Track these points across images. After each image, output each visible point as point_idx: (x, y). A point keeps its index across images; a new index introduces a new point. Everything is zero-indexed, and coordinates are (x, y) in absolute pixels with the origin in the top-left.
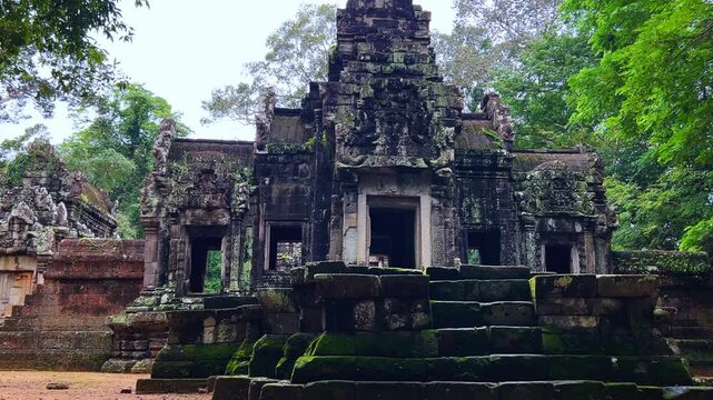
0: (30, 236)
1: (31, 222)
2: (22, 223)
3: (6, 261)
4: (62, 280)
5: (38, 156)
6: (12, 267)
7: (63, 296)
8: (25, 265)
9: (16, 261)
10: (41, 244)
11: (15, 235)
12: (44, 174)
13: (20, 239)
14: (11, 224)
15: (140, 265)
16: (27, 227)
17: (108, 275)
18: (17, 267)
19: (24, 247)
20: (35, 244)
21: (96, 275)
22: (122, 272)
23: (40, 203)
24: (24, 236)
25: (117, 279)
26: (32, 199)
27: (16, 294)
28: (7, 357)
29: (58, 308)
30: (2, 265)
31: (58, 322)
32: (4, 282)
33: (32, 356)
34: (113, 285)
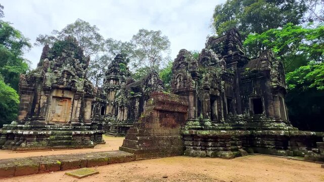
0: (73, 82)
1: (74, 74)
2: (69, 74)
3: (57, 92)
5: (71, 44)
6: (60, 95)
7: (161, 118)
8: (67, 95)
9: (63, 93)
10: (79, 86)
11: (65, 80)
12: (73, 53)
13: (67, 82)
14: (63, 73)
15: (188, 107)
16: (71, 77)
17: (176, 110)
18: (63, 96)
19: (69, 86)
20: (76, 86)
21: (172, 110)
22: (180, 109)
23: (77, 66)
24: (70, 81)
25: (179, 112)
26: (73, 63)
27: (60, 109)
28: (148, 151)
29: (159, 124)
30: (54, 94)
31: (160, 131)
32: (53, 102)
33: (158, 150)
34: (177, 115)
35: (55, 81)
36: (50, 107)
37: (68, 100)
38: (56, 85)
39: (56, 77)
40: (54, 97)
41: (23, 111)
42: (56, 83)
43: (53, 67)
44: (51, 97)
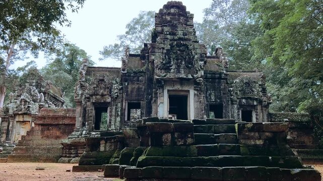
0: (29, 107)
1: (29, 101)
2: (26, 101)
3: (19, 117)
4: (42, 125)
5: (32, 74)
6: (21, 120)
7: (42, 131)
8: (27, 118)
9: (23, 117)
10: (33, 110)
11: (23, 107)
12: (34, 81)
13: (24, 108)
14: (21, 102)
15: (74, 118)
16: (27, 103)
17: (61, 123)
18: (23, 120)
19: (26, 111)
20: (31, 110)
21: (56, 123)
22: (67, 122)
23: (33, 93)
24: (26, 107)
25: (64, 124)
26: (29, 91)
27: (23, 131)
28: (19, 157)
29: (40, 137)
30: (17, 119)
31: (40, 142)
32: (18, 126)
33: (30, 156)
34: (63, 127)
35: (15, 109)
36: (14, 130)
37: (28, 123)
38: (16, 112)
39: (15, 106)
40: (17, 122)
41: (4, 135)
42: (17, 111)
43: (15, 98)
44: (15, 122)
